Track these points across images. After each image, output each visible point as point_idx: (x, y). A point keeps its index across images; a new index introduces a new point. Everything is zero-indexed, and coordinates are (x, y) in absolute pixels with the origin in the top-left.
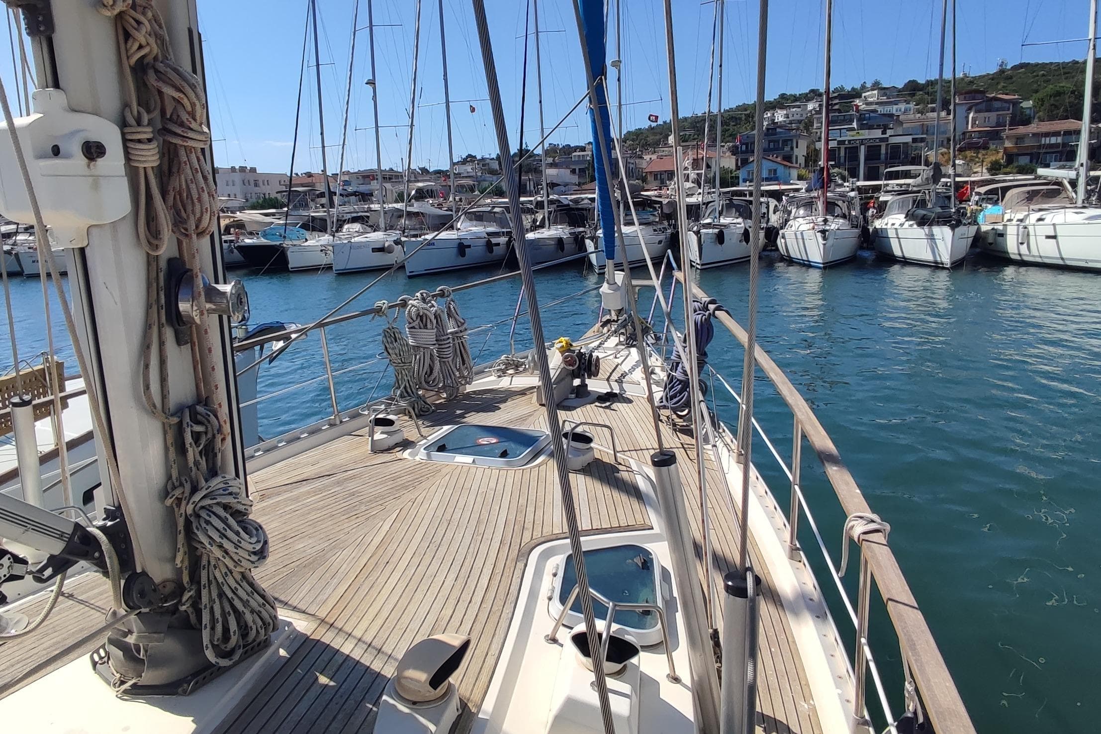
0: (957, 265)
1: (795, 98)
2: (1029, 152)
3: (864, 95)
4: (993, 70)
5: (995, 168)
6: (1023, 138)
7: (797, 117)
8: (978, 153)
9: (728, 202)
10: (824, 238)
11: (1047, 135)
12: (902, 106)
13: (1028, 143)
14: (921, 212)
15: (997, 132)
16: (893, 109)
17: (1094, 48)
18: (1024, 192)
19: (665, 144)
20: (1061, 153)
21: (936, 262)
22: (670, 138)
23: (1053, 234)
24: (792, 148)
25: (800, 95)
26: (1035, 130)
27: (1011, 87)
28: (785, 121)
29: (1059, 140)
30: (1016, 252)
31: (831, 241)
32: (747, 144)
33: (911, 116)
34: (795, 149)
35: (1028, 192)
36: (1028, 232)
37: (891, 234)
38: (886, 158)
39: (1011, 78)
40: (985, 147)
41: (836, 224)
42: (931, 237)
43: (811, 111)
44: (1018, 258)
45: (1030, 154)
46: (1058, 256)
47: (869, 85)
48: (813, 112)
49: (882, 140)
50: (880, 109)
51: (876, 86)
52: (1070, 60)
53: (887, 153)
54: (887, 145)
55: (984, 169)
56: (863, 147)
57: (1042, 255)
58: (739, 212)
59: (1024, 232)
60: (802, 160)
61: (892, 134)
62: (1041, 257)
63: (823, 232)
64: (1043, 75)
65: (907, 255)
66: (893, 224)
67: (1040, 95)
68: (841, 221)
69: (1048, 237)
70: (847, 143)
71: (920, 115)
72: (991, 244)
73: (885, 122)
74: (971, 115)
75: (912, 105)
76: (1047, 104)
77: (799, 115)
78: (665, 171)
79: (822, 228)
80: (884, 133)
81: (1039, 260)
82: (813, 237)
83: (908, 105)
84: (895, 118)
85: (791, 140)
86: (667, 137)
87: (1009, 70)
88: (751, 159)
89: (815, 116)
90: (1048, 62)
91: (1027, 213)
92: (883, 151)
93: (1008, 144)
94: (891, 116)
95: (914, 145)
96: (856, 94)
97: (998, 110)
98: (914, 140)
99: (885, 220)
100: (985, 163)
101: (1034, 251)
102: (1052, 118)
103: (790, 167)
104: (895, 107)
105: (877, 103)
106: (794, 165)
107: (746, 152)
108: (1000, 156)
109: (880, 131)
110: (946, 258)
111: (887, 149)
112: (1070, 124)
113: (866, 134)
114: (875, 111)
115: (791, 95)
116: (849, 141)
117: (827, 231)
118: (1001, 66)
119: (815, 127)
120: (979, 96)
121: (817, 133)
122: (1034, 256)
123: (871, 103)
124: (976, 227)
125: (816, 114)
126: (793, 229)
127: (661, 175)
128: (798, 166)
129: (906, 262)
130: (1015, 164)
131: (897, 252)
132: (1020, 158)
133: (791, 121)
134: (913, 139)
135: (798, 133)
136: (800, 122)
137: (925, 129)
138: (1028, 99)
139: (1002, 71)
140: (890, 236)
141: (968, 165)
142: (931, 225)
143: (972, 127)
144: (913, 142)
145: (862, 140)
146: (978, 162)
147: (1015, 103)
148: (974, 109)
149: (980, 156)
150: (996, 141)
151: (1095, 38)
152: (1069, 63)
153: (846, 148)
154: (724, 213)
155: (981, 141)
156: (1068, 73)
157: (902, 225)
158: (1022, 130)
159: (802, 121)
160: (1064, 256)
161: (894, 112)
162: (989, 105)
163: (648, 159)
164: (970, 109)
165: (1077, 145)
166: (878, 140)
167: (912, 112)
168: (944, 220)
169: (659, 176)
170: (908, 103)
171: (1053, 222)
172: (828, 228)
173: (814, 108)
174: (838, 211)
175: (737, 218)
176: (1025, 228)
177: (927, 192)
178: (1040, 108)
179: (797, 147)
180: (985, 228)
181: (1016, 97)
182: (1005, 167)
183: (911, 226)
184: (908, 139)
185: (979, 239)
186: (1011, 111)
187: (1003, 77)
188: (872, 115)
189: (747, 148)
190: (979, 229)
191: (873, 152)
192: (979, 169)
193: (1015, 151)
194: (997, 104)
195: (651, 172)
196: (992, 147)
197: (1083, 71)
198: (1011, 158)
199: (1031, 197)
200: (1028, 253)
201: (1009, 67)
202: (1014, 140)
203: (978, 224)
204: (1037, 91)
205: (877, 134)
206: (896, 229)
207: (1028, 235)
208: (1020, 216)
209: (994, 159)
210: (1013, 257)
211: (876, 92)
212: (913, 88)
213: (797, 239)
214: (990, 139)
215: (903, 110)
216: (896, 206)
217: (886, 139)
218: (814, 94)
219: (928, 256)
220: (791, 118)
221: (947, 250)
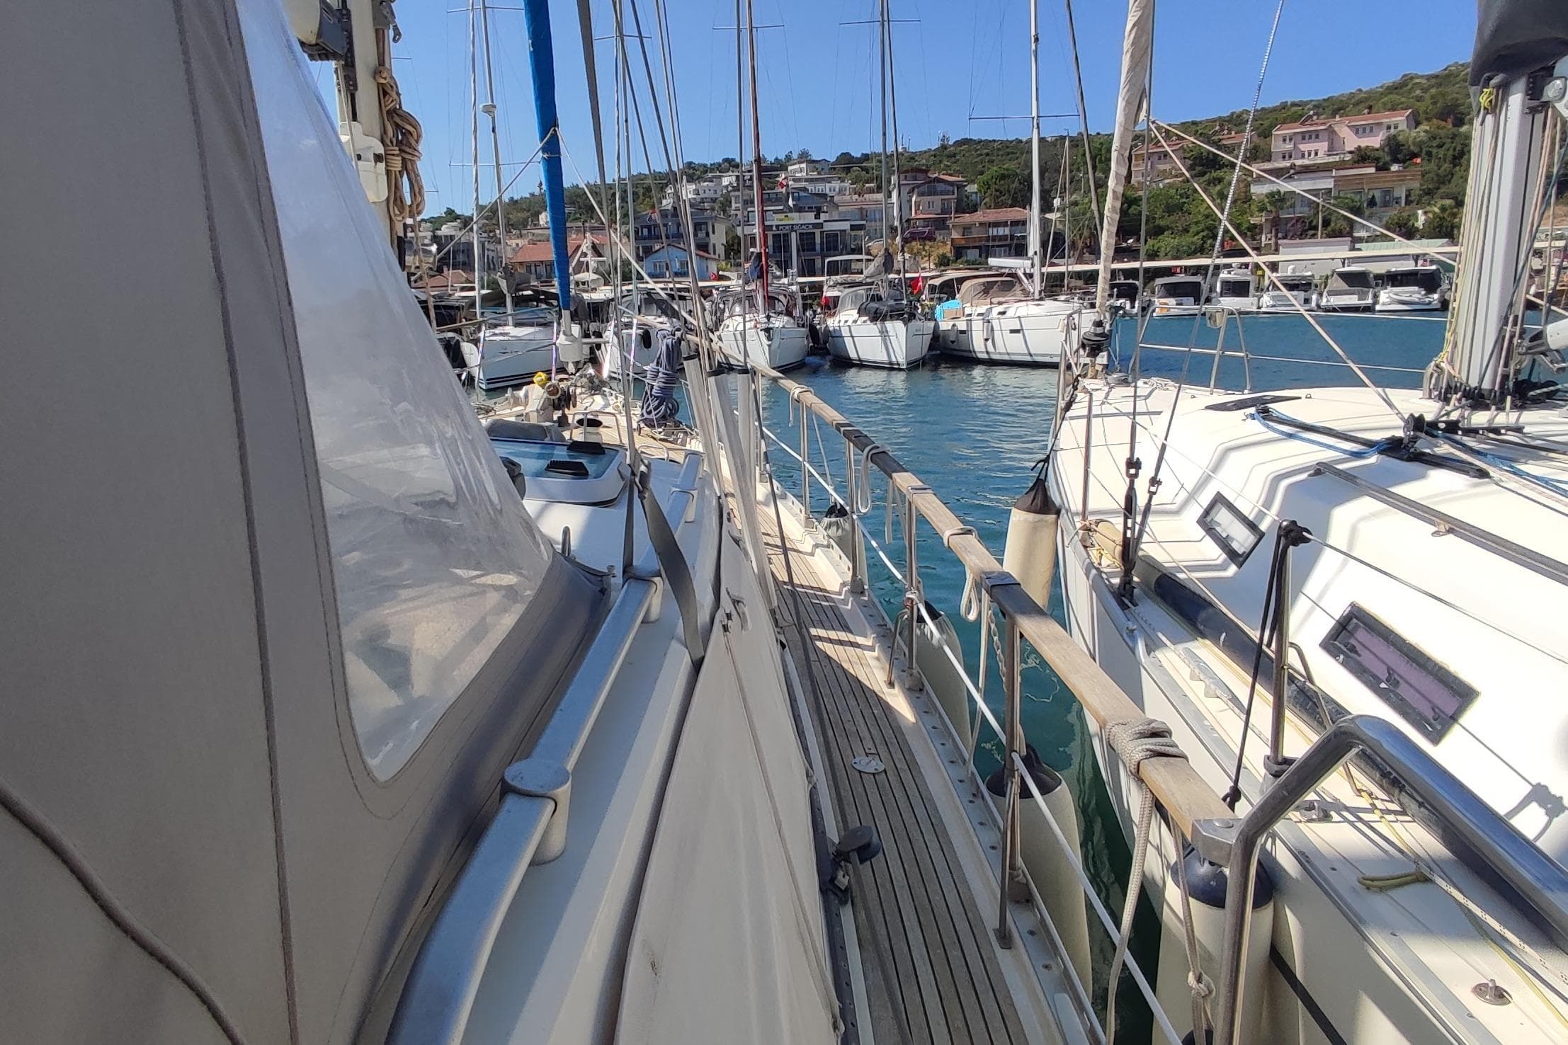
0: (914, 366)
1: (705, 169)
2: (977, 244)
3: (790, 168)
4: (935, 145)
5: (943, 263)
6: (969, 228)
7: (710, 194)
8: (925, 245)
9: (646, 296)
10: (769, 338)
11: (997, 225)
12: (836, 185)
13: (975, 234)
14: (874, 305)
15: (944, 220)
16: (826, 188)
17: (1038, 127)
18: (980, 284)
19: (535, 225)
20: (1010, 246)
21: (891, 363)
22: (540, 217)
23: (1018, 327)
24: (708, 234)
25: (711, 165)
26: (982, 219)
27: (955, 167)
28: (694, 198)
29: (1007, 231)
30: (984, 350)
31: (776, 340)
32: (649, 228)
33: (847, 198)
34: (711, 235)
35: (983, 284)
36: (992, 326)
37: (845, 332)
38: (822, 249)
39: (954, 156)
40: (931, 238)
41: (778, 322)
42: (884, 334)
43: (727, 187)
44: (985, 356)
45: (979, 247)
46: (1026, 352)
47: (795, 156)
48: (730, 188)
49: (816, 226)
50: (810, 187)
51: (804, 157)
52: (1014, 138)
53: (822, 243)
54: (822, 233)
55: (932, 264)
56: (793, 234)
57: (1009, 351)
58: (661, 308)
59: (988, 326)
60: (721, 250)
61: (827, 219)
62: (1008, 354)
63: (767, 330)
64: (987, 155)
65: (863, 357)
66: (846, 321)
67: (984, 177)
68: (786, 318)
69: (1012, 331)
70: (774, 228)
71: (857, 196)
72: (953, 342)
73: (818, 203)
74: (914, 199)
75: (847, 184)
76: (993, 187)
77: (712, 191)
78: (542, 262)
79: (764, 326)
80: (817, 217)
81: (1006, 358)
82: (756, 337)
83: (842, 184)
84: (829, 199)
85: (706, 224)
86: (537, 214)
87: (951, 146)
88: (657, 248)
89: (732, 194)
90: (991, 139)
91: (989, 306)
92: (818, 240)
93: (955, 235)
94: (824, 196)
95: (853, 233)
96: (781, 166)
97: (942, 193)
98: (853, 227)
99: (837, 319)
100: (932, 258)
101: (1001, 348)
102: (998, 205)
103: (707, 259)
104: (828, 185)
105: (806, 180)
106: (712, 256)
107: (650, 237)
108: (947, 250)
109: (813, 215)
110: (900, 357)
111: (822, 238)
112: (1015, 213)
113: (796, 218)
114: (805, 189)
115: (700, 165)
116: (777, 226)
117: (771, 329)
118: (943, 140)
119: (733, 207)
120: (920, 175)
121: (737, 215)
122: (1000, 353)
123: (799, 180)
124: (932, 324)
125: (734, 191)
126: (731, 328)
127: (536, 266)
128: (717, 257)
129: (862, 365)
130: (964, 259)
131: (853, 355)
132: (969, 251)
133: (702, 199)
134: (851, 226)
135: (714, 215)
136: (714, 200)
137: (863, 214)
138: (973, 182)
139: (944, 147)
140: (844, 335)
141: (915, 259)
142: (884, 320)
143: (916, 213)
144: (851, 230)
145: (793, 225)
146: (925, 256)
147: (960, 187)
148: (916, 190)
149: (927, 248)
150: (942, 232)
151: (1038, 117)
152: (1012, 142)
153: (774, 235)
154: (643, 310)
155: (927, 230)
156: (1013, 153)
157: (855, 321)
158: (967, 218)
159: (716, 199)
160: (1032, 352)
161: (828, 192)
162: (931, 187)
163: (514, 245)
164: (912, 191)
165: (1024, 238)
166: (811, 226)
167: (848, 193)
168: (896, 314)
169: (533, 268)
170: (843, 181)
171: (1017, 315)
172: (771, 326)
173: (731, 183)
174: (780, 307)
175: (660, 317)
176: (989, 322)
177: (880, 283)
178: (985, 193)
179: (714, 233)
180: (945, 326)
181: (960, 179)
182: (955, 261)
183: (865, 322)
184: (846, 226)
185: (936, 337)
186: (955, 196)
187: (945, 153)
188: (802, 194)
189: (650, 231)
190: (936, 327)
191: (807, 242)
192: (926, 265)
193: (963, 242)
194: (941, 187)
195: (521, 263)
196: (939, 238)
197: (1030, 152)
198: (959, 251)
199: (987, 290)
200: (993, 350)
201: (951, 143)
202: (961, 230)
203: (935, 320)
204: (982, 173)
205: (809, 218)
206: (849, 326)
207: (992, 330)
208: (982, 309)
209: (941, 253)
210: (980, 356)
211: (804, 165)
212: (847, 164)
213: (736, 341)
214: (937, 229)
215: (837, 190)
216: (848, 301)
217: (820, 226)
218: (731, 164)
219: (882, 357)
220: (702, 196)
221: (902, 351)
